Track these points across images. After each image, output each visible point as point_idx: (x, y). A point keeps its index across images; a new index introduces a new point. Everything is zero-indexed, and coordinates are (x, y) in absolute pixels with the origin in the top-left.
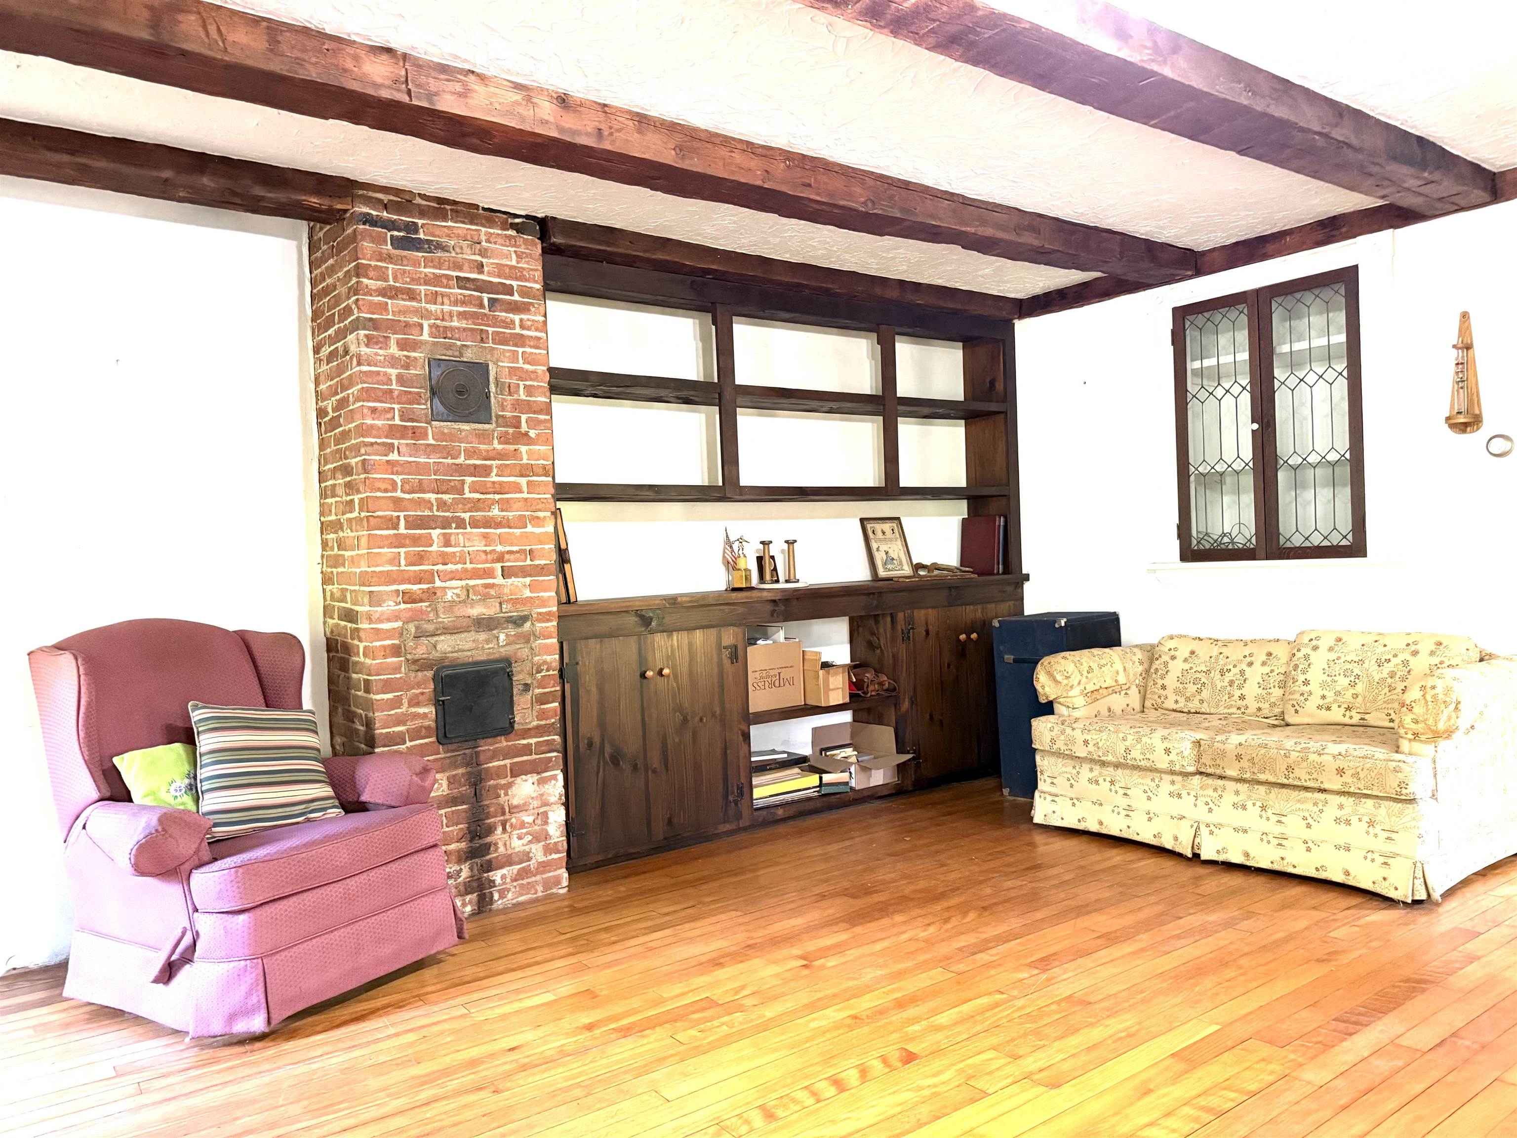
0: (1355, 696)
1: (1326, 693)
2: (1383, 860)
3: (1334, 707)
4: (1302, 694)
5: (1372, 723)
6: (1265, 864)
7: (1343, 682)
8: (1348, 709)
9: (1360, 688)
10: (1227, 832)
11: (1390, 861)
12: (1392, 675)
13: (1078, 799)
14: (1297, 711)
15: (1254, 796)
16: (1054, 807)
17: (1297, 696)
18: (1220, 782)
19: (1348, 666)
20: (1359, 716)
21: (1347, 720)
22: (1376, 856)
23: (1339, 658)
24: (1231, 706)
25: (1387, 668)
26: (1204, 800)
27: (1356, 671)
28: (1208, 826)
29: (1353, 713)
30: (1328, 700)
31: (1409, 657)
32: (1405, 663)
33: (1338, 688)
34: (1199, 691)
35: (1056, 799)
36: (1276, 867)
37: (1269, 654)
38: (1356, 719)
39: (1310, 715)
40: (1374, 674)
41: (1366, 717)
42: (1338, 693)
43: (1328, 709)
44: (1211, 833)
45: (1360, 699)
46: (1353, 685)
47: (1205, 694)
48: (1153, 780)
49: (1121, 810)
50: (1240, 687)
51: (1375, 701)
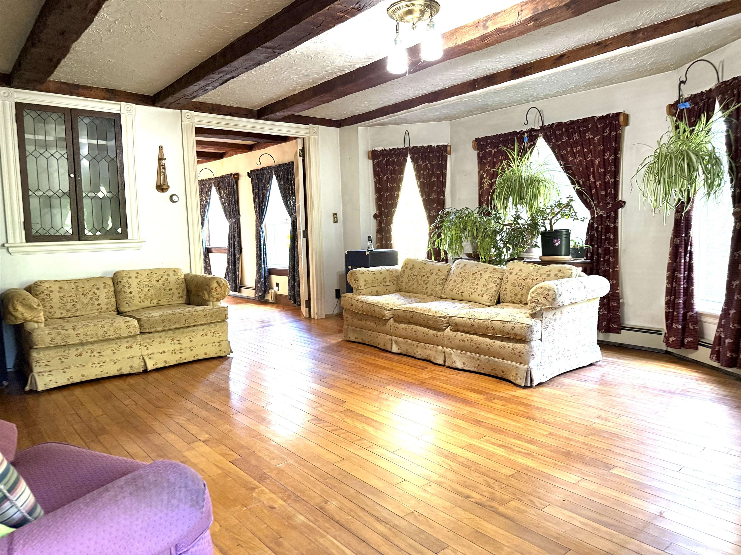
0: (152, 295)
1: (140, 295)
2: (219, 344)
3: (145, 300)
4: (130, 298)
5: (162, 304)
6: (172, 363)
7: (146, 290)
8: (151, 300)
9: (152, 291)
10: (157, 356)
11: (221, 343)
12: (163, 284)
13: (67, 368)
14: (129, 305)
15: (168, 336)
16: (50, 378)
17: (128, 299)
18: (151, 335)
19: (146, 283)
20: (157, 302)
21: (152, 305)
22: (216, 344)
23: (141, 281)
24: (94, 310)
25: (161, 282)
26: (144, 345)
27: (150, 285)
28: (147, 356)
29: (154, 301)
30: (142, 298)
31: (167, 277)
32: (167, 279)
33: (144, 293)
34: (74, 306)
35: (51, 373)
36: (178, 362)
37: (104, 283)
38: (155, 303)
39: (137, 306)
40: (157, 285)
41: (159, 302)
42: (145, 295)
43: (143, 302)
44: (150, 358)
45: (154, 296)
46: (149, 290)
47: (78, 306)
48: (117, 344)
49: (96, 365)
50: (97, 300)
51: (160, 295)
